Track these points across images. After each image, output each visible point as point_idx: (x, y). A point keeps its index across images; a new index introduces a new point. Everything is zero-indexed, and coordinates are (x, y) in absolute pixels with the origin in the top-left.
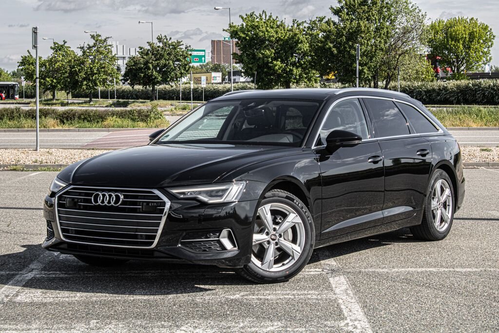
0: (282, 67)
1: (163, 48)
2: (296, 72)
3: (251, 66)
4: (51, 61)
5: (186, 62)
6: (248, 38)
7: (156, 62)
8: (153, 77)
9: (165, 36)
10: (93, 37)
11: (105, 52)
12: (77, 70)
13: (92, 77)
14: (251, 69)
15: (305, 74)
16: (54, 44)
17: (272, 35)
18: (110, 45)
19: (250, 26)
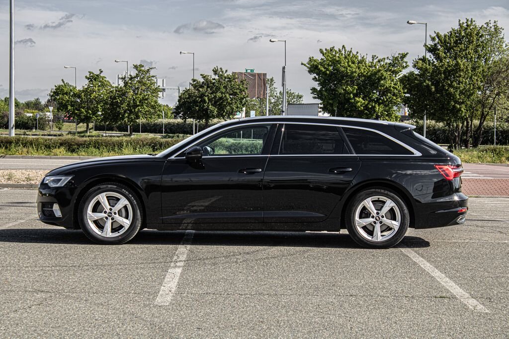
0: (364, 103)
1: (219, 81)
2: (379, 109)
3: (330, 101)
4: (87, 91)
5: (242, 96)
6: (328, 72)
7: (212, 95)
8: (209, 111)
9: (221, 69)
10: (136, 67)
11: (148, 83)
12: (119, 101)
13: (135, 109)
14: (332, 105)
15: (387, 112)
16: (89, 74)
17: (354, 70)
18: (153, 77)
19: (331, 61)
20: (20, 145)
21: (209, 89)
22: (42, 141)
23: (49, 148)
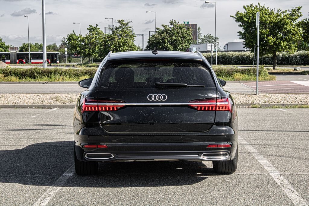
0: (274, 40)
1: (174, 29)
2: (283, 44)
3: (252, 40)
4: (88, 37)
5: (188, 38)
6: (250, 21)
7: (170, 38)
8: (168, 48)
9: (175, 21)
10: (119, 21)
11: (127, 31)
12: (109, 44)
14: (252, 42)
15: (288, 46)
16: (89, 27)
17: (267, 19)
18: (130, 27)
19: (251, 14)
20: (57, 75)
21: (168, 34)
22: (72, 71)
23: (78, 76)
